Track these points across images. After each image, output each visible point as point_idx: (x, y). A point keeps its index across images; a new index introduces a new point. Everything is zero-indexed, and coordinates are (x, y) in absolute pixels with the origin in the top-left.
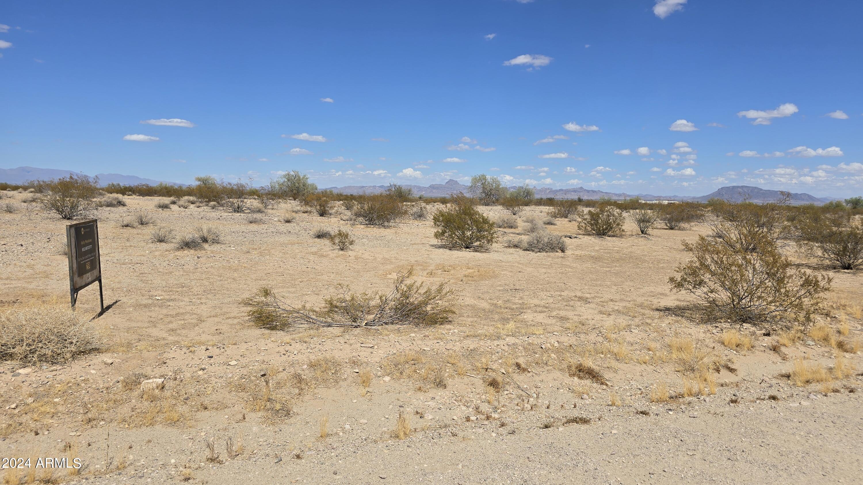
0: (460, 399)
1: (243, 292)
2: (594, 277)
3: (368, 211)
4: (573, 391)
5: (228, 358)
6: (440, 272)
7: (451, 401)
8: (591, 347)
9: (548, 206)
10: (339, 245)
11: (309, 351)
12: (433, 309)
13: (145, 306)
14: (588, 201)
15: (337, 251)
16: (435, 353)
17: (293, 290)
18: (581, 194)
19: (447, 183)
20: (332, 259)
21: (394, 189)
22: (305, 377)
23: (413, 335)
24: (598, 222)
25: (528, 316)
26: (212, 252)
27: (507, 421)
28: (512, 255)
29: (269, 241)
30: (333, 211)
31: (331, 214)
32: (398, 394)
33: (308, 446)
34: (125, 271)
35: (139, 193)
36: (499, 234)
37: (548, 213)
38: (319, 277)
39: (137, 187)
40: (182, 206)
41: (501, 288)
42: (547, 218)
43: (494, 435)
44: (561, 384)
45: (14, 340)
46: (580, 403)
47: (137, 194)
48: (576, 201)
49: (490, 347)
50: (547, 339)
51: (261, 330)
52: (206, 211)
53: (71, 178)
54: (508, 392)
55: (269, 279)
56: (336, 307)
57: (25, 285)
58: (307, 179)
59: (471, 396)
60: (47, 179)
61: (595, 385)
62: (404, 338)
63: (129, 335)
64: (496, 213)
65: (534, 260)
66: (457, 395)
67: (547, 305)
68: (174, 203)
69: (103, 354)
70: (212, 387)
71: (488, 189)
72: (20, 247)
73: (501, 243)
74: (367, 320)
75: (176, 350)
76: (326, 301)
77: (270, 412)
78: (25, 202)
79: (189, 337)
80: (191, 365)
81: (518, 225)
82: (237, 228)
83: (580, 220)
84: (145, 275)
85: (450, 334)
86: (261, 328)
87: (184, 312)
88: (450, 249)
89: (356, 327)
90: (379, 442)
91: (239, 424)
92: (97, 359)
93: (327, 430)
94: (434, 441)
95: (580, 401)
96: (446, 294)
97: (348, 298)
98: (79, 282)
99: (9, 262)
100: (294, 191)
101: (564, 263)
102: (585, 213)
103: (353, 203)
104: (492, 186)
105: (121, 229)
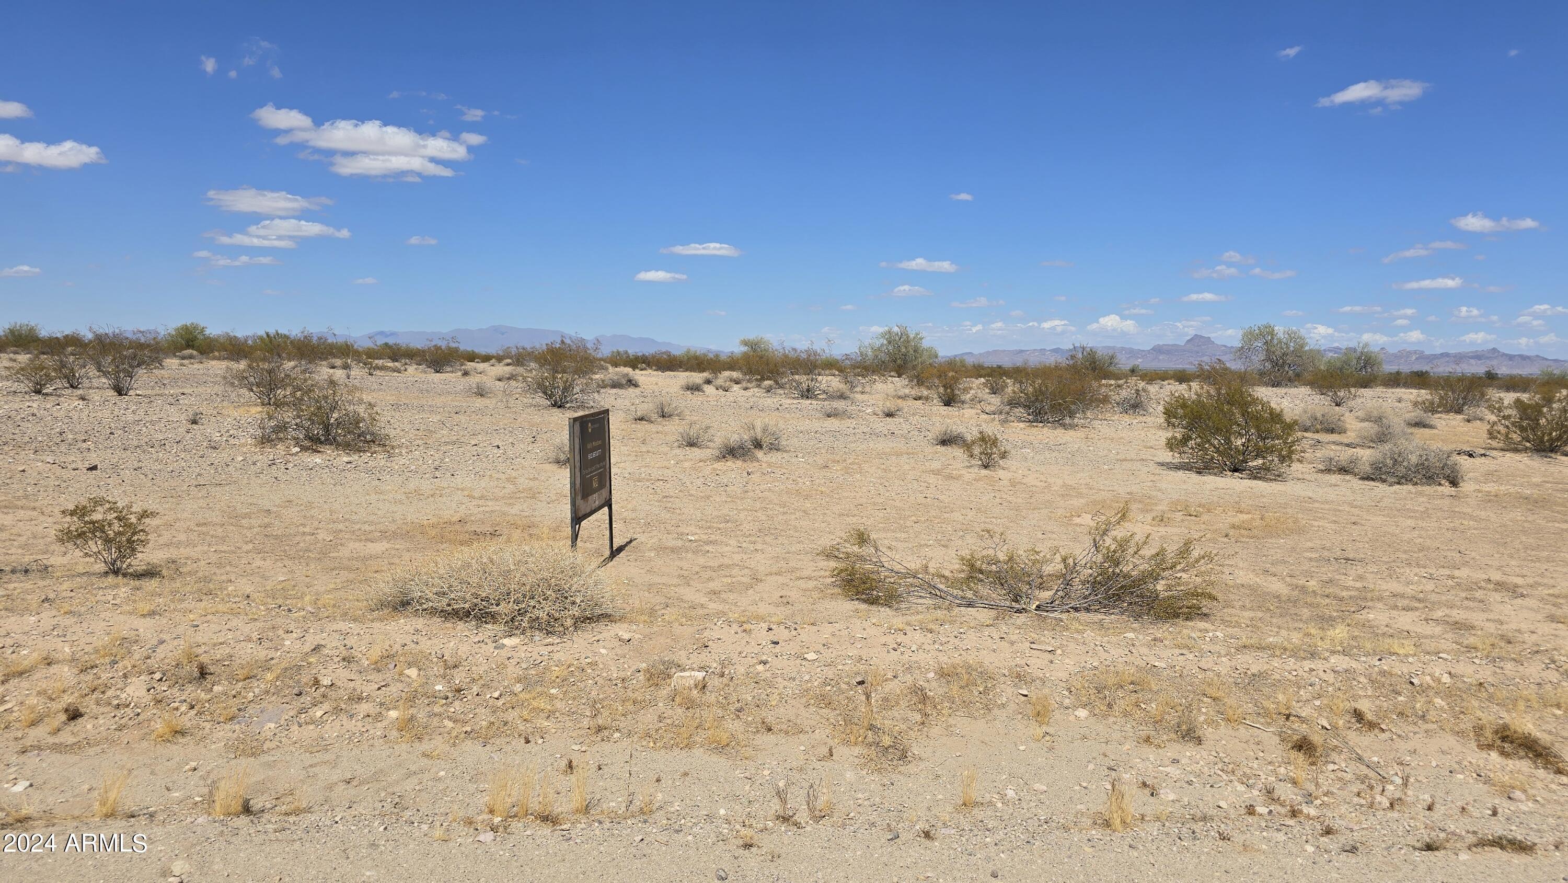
0: (1230, 769)
1: (821, 534)
2: (1531, 540)
3: (1033, 396)
4: (1488, 781)
5: (802, 647)
6: (1179, 516)
7: (1212, 770)
8: (1530, 691)
9: (1415, 388)
10: (981, 459)
11: (937, 647)
12: (1169, 588)
13: (673, 550)
14: (1512, 377)
15: (976, 470)
16: (1177, 675)
17: (903, 535)
18: (1495, 362)
19: (1189, 341)
20: (968, 483)
21: (1080, 356)
22: (932, 694)
23: (1131, 635)
24: (1538, 424)
25: (1378, 616)
26: (769, 465)
27: (1337, 824)
28: (1336, 488)
29: (859, 449)
30: (968, 396)
31: (963, 402)
32: (1103, 745)
33: (942, 818)
34: (641, 492)
35: (656, 365)
36: (1305, 444)
37: (1416, 404)
38: (946, 515)
39: (654, 357)
40: (721, 387)
41: (1313, 555)
42: (1413, 414)
43: (1310, 849)
44: (1459, 763)
45: (498, 593)
46: (1505, 807)
47: (654, 368)
48: (1480, 378)
49: (1295, 673)
50: (1424, 666)
51: (853, 602)
52: (757, 397)
53: (563, 342)
54: (1336, 767)
55: (862, 514)
56: (981, 572)
57: (505, 509)
58: (921, 339)
59: (1256, 766)
60: (528, 344)
61: (1541, 773)
62: (1114, 639)
63: (651, 595)
64: (1298, 402)
65: (1385, 500)
66: (1226, 760)
67: (1421, 595)
68: (708, 382)
69: (617, 624)
70: (779, 694)
71: (1278, 353)
72: (496, 450)
73: (1309, 463)
74: (1038, 600)
75: (723, 626)
76: (962, 559)
77: (873, 749)
78: (499, 380)
79: (739, 607)
80: (745, 653)
81: (1348, 426)
82: (806, 425)
83: (1493, 418)
84: (671, 500)
85: (1208, 639)
86: (853, 600)
87: (730, 563)
88: (1198, 473)
89: (1019, 611)
90: (1072, 831)
91: (823, 763)
92: (609, 631)
93: (975, 796)
94: (1183, 843)
95: (1506, 803)
96: (1197, 561)
97: (1002, 557)
98: (584, 508)
99: (482, 473)
100: (899, 361)
101: (1457, 510)
102: (1506, 403)
103: (1004, 381)
104: (1288, 348)
105: (632, 423)
